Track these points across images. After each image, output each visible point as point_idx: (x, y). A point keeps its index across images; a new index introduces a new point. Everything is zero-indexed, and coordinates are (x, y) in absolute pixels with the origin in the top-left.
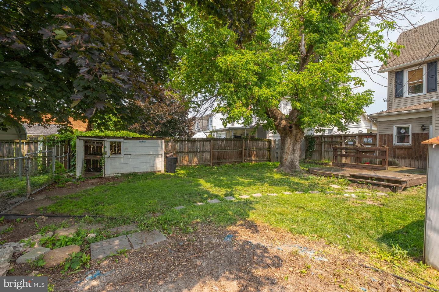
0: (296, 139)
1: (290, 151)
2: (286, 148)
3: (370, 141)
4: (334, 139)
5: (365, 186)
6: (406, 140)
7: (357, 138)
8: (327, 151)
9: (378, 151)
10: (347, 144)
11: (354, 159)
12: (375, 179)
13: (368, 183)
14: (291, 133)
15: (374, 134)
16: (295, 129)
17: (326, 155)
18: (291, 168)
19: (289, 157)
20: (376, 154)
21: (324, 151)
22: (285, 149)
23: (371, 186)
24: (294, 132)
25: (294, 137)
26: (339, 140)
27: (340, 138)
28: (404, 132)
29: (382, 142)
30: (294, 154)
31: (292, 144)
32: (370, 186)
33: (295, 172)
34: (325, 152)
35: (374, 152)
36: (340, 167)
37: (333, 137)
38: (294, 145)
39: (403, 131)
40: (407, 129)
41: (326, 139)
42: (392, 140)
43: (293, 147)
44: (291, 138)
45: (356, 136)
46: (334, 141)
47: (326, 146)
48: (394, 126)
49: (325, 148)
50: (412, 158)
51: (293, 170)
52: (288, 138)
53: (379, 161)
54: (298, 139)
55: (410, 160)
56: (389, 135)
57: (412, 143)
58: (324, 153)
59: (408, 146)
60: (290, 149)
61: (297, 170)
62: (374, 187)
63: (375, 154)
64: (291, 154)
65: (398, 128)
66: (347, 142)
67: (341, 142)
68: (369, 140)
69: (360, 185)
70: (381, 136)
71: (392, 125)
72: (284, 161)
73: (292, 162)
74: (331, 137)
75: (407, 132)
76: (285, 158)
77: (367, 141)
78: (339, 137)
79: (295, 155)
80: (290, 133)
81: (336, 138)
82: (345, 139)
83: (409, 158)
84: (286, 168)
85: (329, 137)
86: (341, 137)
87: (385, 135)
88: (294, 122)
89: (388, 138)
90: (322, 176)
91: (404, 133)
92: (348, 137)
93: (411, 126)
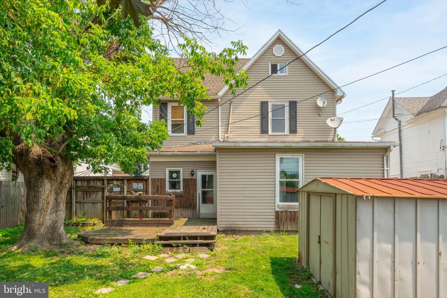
0: (61, 183)
1: (50, 207)
2: (41, 200)
3: (141, 186)
4: (92, 184)
5: (181, 249)
6: (177, 187)
7: (125, 181)
8: (80, 203)
9: (150, 201)
10: (111, 191)
11: (121, 212)
12: (188, 238)
13: (183, 244)
14: (54, 172)
15: (145, 178)
16: (61, 164)
17: (78, 209)
18: (51, 240)
19: (47, 218)
20: (149, 205)
21: (76, 202)
22: (37, 202)
23: (188, 248)
24: (61, 169)
25: (59, 179)
26: (99, 184)
27: (101, 182)
28: (176, 176)
29: (155, 189)
30: (56, 211)
31: (53, 193)
32: (186, 248)
33: (61, 245)
34: (78, 204)
35: (146, 202)
36: (116, 226)
37: (90, 180)
38: (57, 194)
39: (174, 175)
40: (178, 172)
41: (79, 184)
42: (164, 186)
43: (56, 199)
44: (54, 180)
45: (123, 180)
46: (93, 187)
47: (80, 193)
48: (167, 169)
49: (76, 198)
50: (184, 207)
51: (55, 242)
52: (46, 181)
53: (152, 214)
54: (66, 184)
55: (181, 209)
56: (161, 179)
57: (183, 190)
58: (76, 206)
59: (179, 193)
60: (51, 203)
61: (65, 241)
62: (191, 248)
63: (147, 204)
64: (51, 213)
65: (170, 172)
66: (111, 188)
67: (103, 189)
68: (139, 186)
69: (175, 249)
70: (154, 180)
71: (164, 168)
72: (36, 227)
73: (53, 228)
74: (87, 180)
75: (178, 177)
76: (37, 222)
77: (137, 186)
78: (100, 180)
79: (58, 213)
80: (51, 170)
81: (95, 181)
82: (108, 183)
83: (181, 208)
84: (42, 242)
85: (84, 180)
86: (103, 180)
87: (158, 179)
88: (60, 151)
89: (161, 183)
90: (112, 244)
91: (175, 178)
92: (114, 180)
93: (181, 170)
